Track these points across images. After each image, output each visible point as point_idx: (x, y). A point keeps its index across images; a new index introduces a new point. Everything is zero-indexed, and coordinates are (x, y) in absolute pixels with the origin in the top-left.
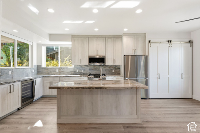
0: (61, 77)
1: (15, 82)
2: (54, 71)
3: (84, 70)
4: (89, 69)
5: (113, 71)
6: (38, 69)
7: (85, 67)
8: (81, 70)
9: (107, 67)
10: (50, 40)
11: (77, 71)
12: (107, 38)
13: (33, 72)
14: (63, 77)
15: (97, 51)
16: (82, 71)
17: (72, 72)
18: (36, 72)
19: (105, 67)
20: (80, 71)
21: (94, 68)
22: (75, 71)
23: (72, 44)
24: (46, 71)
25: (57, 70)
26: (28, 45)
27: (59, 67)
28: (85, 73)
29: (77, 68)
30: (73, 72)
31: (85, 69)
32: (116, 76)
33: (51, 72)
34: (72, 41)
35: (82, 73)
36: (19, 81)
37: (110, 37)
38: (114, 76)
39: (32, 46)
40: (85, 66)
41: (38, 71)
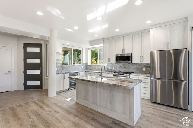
0: (95, 72)
1: (65, 73)
2: (94, 68)
4: (119, 67)
5: (144, 69)
6: (86, 66)
9: (137, 65)
10: (91, 45)
11: (110, 68)
12: (133, 35)
13: (83, 68)
14: (97, 72)
15: (124, 50)
16: (114, 69)
18: (85, 68)
19: (134, 65)
20: (112, 69)
21: (123, 66)
22: (108, 69)
23: (104, 46)
24: (90, 67)
25: (96, 67)
26: (80, 50)
27: (98, 65)
28: (116, 70)
29: (109, 66)
30: (106, 69)
31: (116, 66)
32: (141, 75)
33: (93, 68)
34: (103, 44)
36: (68, 73)
37: (137, 33)
38: (138, 75)
39: (82, 50)
41: (86, 68)
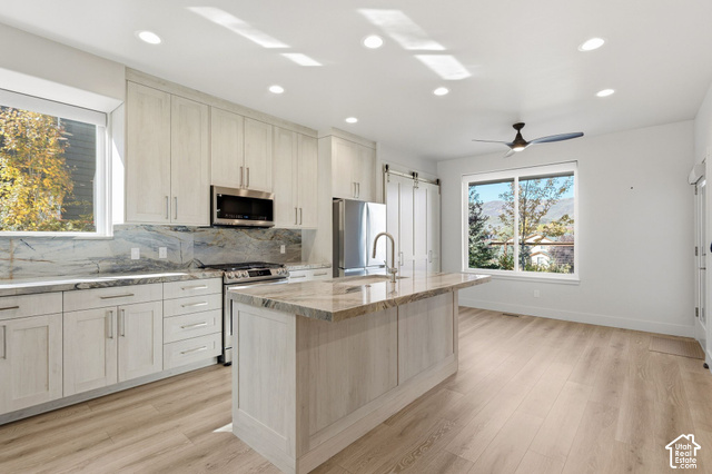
3: (171, 249)
4: (196, 245)
5: (283, 250)
7: (174, 233)
8: (156, 250)
9: (263, 237)
11: (135, 254)
16: (163, 254)
17: (102, 260)
20: (151, 255)
21: (215, 239)
22: (123, 257)
28: (177, 261)
29: (132, 239)
30: (108, 259)
31: (176, 242)
34: (126, 100)
35: (158, 262)
40: (176, 229)
